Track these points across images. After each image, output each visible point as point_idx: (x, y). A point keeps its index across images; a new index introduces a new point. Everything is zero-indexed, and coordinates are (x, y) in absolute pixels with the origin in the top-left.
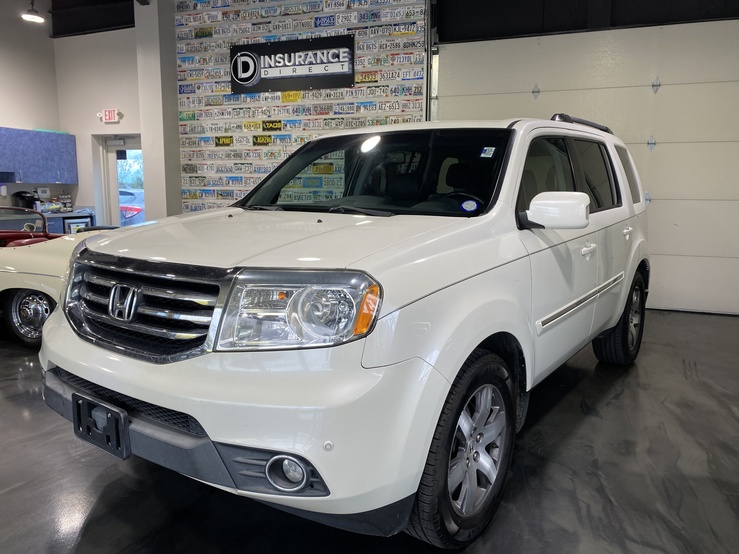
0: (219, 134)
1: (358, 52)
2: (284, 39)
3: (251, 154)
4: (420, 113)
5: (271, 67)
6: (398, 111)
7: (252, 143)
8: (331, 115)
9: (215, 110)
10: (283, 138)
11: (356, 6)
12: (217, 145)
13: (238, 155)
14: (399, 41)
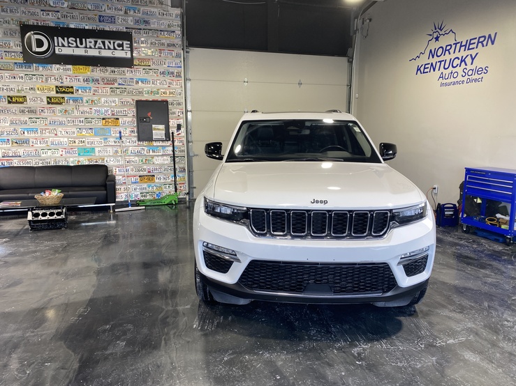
0: (11, 94)
1: (135, 45)
2: (72, 26)
3: (46, 111)
4: (181, 89)
5: (63, 46)
6: (166, 87)
7: (46, 103)
8: (116, 85)
9: (6, 74)
10: (75, 100)
11: (132, 12)
12: (9, 102)
13: (31, 111)
14: (164, 41)
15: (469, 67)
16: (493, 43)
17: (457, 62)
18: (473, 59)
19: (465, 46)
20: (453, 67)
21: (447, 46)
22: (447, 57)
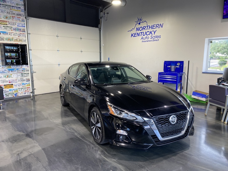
4: (25, 38)
6: (17, 37)
14: (14, 12)
15: (153, 35)
16: (162, 27)
17: (148, 33)
18: (155, 32)
19: (151, 27)
20: (147, 35)
21: (144, 27)
22: (144, 31)
